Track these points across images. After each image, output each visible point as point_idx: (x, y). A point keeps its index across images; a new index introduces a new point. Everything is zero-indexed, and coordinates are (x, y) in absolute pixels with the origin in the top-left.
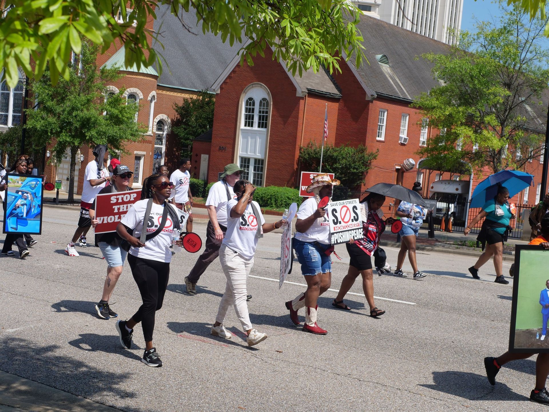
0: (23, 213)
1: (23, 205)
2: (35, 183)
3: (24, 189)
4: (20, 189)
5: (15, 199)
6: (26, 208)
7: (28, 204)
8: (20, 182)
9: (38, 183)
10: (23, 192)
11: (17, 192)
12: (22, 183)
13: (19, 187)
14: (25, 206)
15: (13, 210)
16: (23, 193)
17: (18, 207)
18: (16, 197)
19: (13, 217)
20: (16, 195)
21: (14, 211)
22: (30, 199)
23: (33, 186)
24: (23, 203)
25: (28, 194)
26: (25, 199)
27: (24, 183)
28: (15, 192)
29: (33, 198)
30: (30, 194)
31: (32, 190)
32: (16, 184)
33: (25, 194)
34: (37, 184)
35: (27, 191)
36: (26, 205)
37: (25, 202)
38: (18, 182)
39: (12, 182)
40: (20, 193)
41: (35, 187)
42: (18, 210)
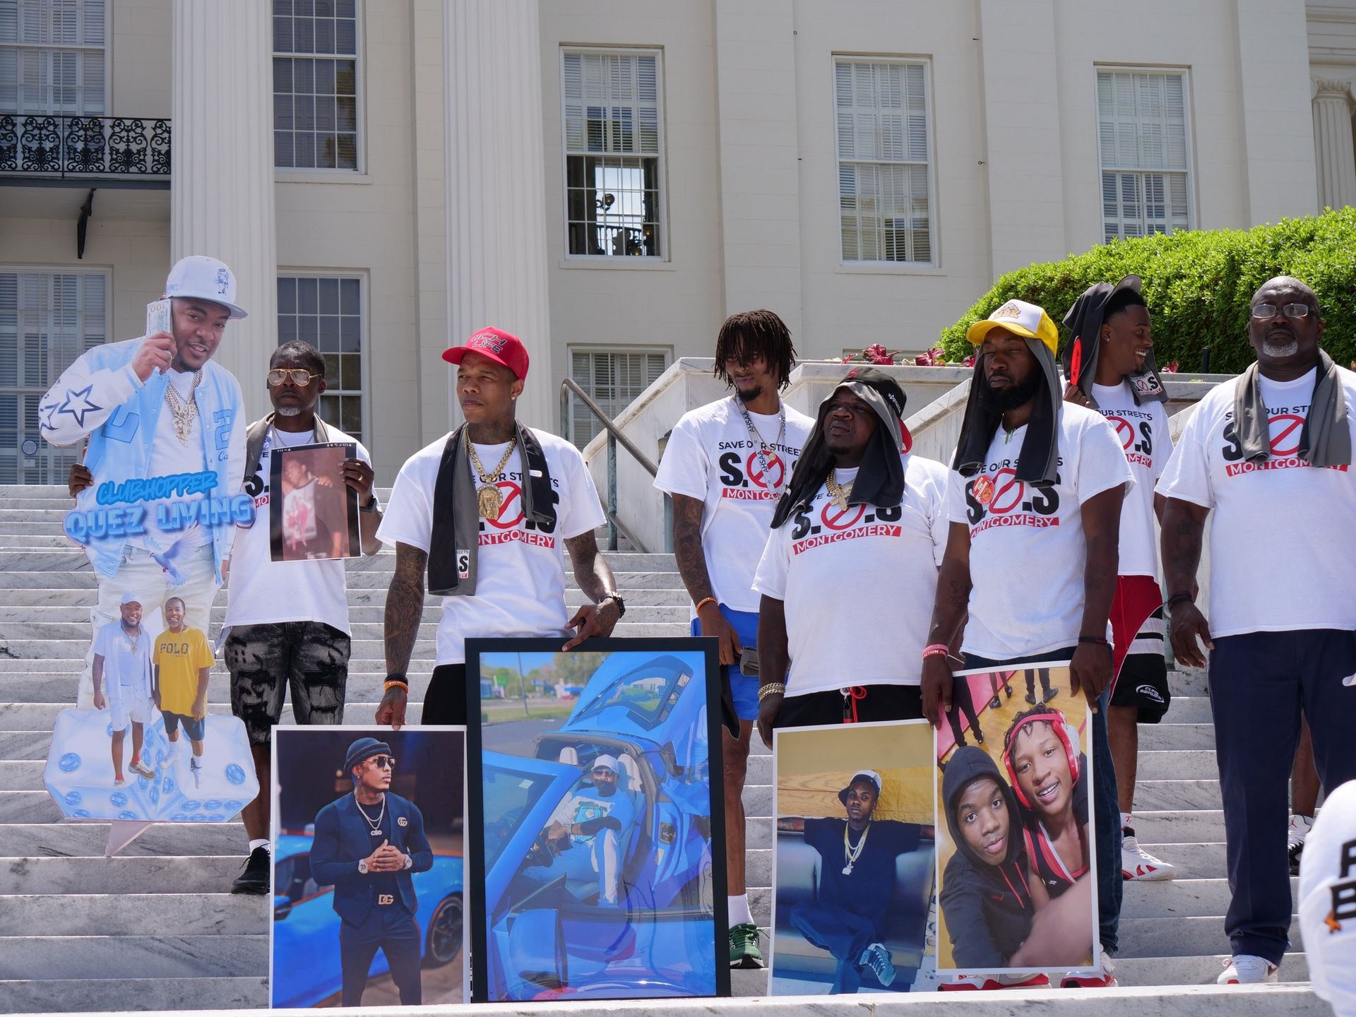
0: (598, 878)
1: (592, 828)
2: (660, 682)
3: (593, 728)
4: (564, 731)
5: (535, 794)
6: (618, 848)
7: (625, 821)
8: (561, 689)
9: (683, 680)
10: (588, 745)
11: (550, 749)
12: (575, 693)
13: (560, 718)
14: (609, 836)
15: (525, 864)
16: (587, 751)
17: (564, 843)
18: (542, 783)
19: (529, 906)
20: (542, 767)
21: (534, 872)
22: (635, 785)
23: (652, 705)
24: (590, 815)
25: (625, 759)
26: (607, 790)
27: (592, 690)
28: (533, 748)
29: (659, 780)
30: (637, 758)
31: (648, 727)
32: (538, 703)
33: (604, 760)
34: (673, 688)
35: (615, 741)
36: (611, 823)
37: (606, 807)
38: (549, 690)
39: (510, 693)
40: (568, 756)
41: (665, 707)
42: (562, 865)
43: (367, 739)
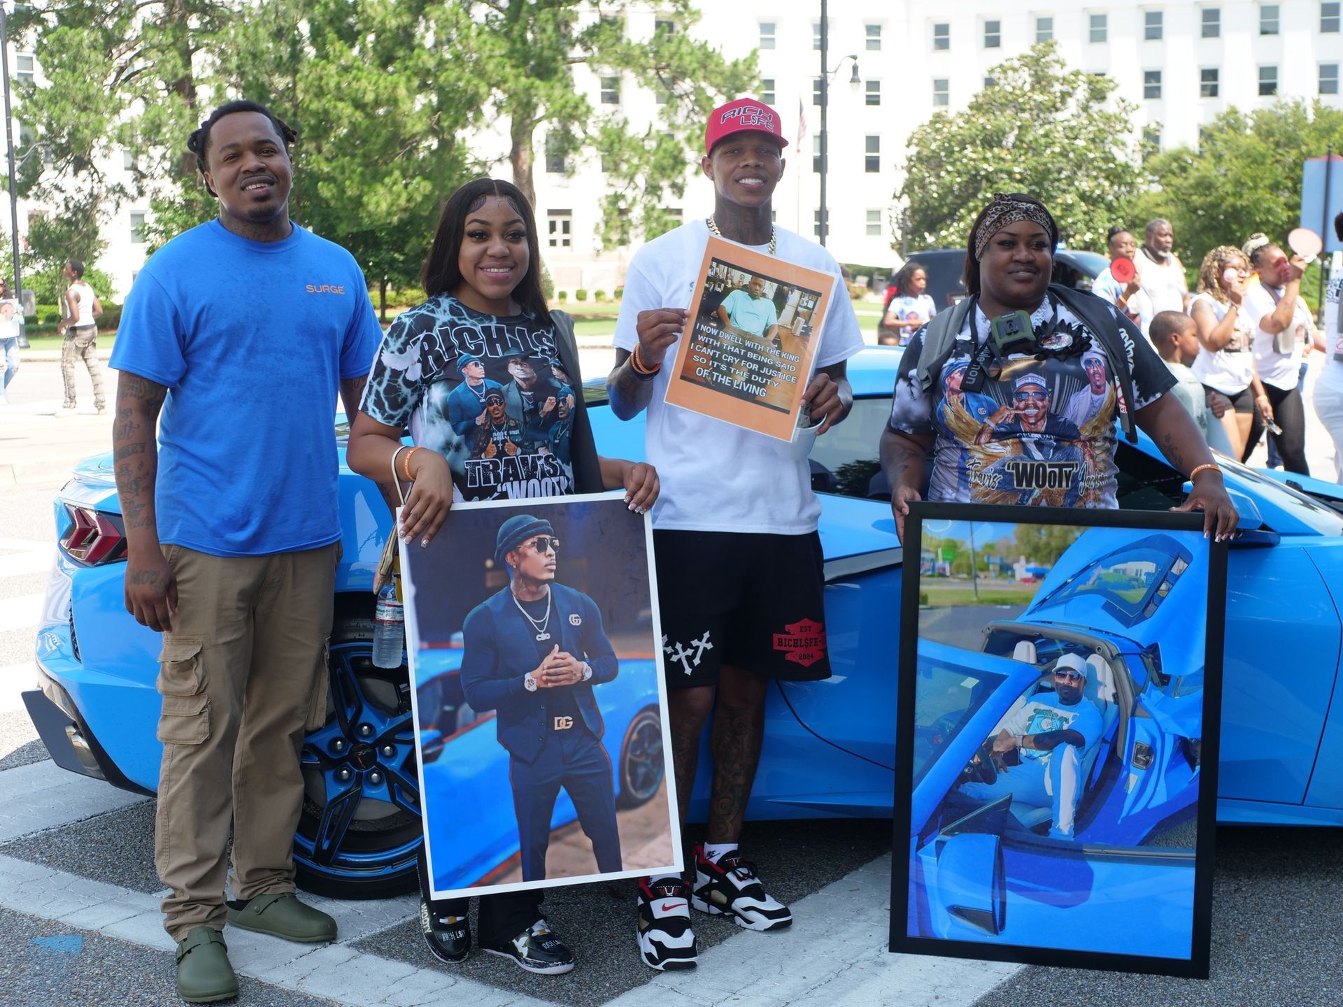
0: (1050, 803)
1: (1048, 741)
2: (1148, 567)
3: (1060, 620)
4: (1022, 621)
5: (980, 696)
6: (1079, 769)
7: (1090, 735)
8: (1022, 569)
9: (1179, 566)
10: (1050, 641)
11: (1002, 643)
12: (1039, 575)
13: (1018, 605)
14: (1069, 754)
15: (962, 778)
16: (1048, 647)
17: (1012, 757)
18: (989, 682)
19: (962, 829)
20: (992, 664)
21: (972, 789)
22: (1106, 693)
23: (1136, 595)
24: (1046, 725)
25: (1095, 660)
26: (1070, 698)
27: (1060, 573)
28: (982, 640)
29: (1138, 690)
30: (1111, 661)
31: (1128, 622)
32: (991, 585)
33: (1069, 660)
34: (1165, 576)
35: (1085, 637)
37: (1068, 717)
38: (1006, 569)
39: (957, 570)
40: (1024, 652)
41: (1153, 598)
42: (1008, 783)
43: (521, 516)
